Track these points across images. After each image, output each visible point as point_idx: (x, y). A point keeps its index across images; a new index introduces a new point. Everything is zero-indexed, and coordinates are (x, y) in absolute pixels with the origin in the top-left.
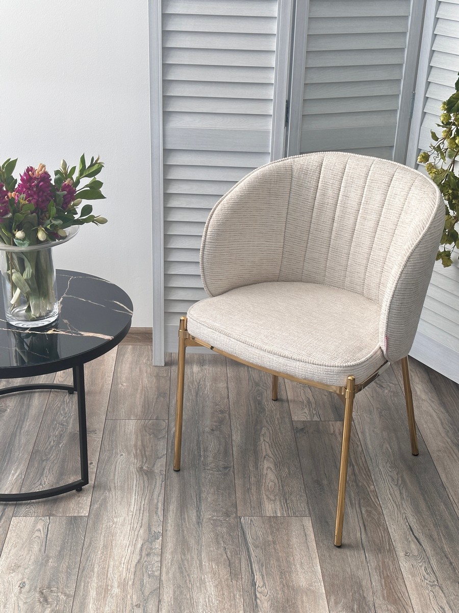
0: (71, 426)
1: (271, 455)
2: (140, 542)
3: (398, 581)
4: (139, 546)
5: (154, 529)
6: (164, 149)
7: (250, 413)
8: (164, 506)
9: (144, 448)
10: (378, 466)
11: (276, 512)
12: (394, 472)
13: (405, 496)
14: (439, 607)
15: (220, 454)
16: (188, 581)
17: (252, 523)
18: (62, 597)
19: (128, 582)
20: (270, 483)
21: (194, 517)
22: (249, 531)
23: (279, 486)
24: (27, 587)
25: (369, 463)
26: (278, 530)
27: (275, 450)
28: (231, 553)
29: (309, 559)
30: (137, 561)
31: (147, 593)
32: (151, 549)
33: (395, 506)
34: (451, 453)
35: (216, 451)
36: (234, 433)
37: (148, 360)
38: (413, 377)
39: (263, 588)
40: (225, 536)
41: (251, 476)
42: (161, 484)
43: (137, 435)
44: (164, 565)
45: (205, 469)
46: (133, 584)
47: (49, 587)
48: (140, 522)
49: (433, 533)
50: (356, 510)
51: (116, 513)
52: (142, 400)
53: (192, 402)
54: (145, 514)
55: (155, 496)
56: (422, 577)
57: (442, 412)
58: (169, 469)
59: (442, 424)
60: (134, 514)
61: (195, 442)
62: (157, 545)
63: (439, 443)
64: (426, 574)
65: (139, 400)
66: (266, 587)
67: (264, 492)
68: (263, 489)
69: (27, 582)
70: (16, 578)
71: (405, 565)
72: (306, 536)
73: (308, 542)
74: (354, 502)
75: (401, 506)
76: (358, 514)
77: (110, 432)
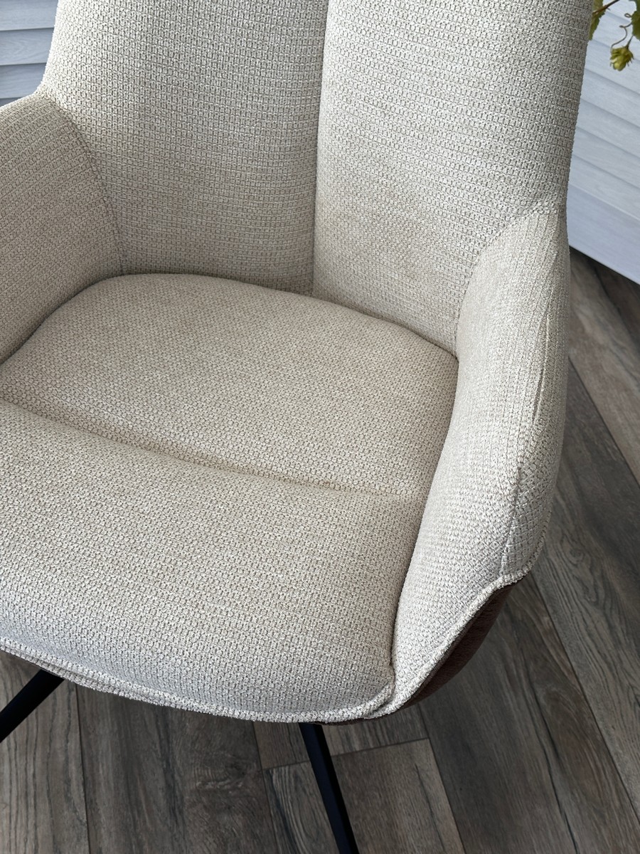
8: (84, 769)
12: (584, 564)
13: (620, 635)
17: (299, 786)
21: (161, 794)
22: (297, 813)
33: (605, 667)
50: (525, 696)
54: (40, 808)
60: (14, 811)
72: (428, 802)
73: (437, 823)
74: (515, 673)
75: (618, 667)
76: (532, 709)
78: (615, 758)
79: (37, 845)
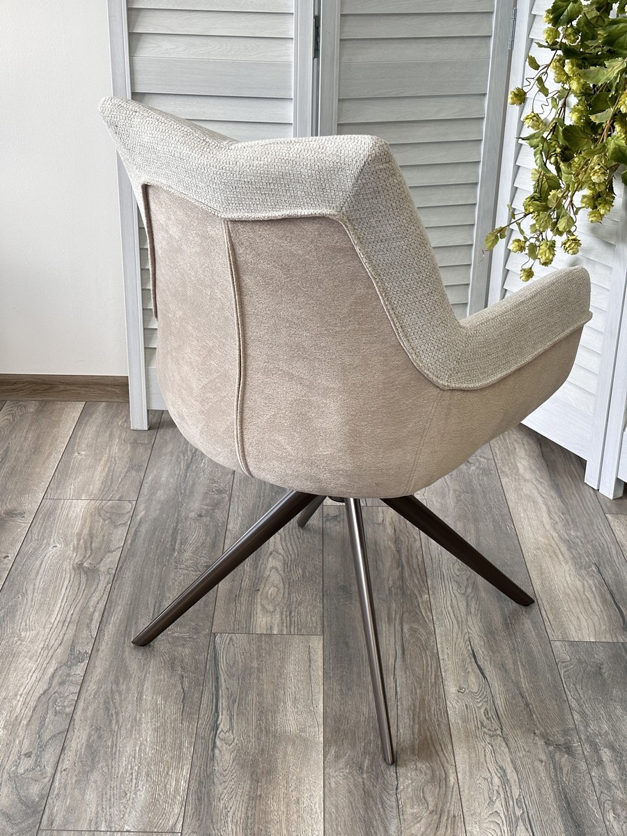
1: (281, 551)
2: (53, 666)
3: (439, 727)
4: (51, 670)
5: (79, 648)
6: (132, 93)
7: (262, 494)
8: (102, 617)
9: (91, 537)
10: (440, 567)
11: (271, 628)
13: (473, 610)
14: (498, 768)
15: (204, 547)
16: (114, 721)
17: (231, 643)
19: (21, 721)
20: (272, 589)
22: (225, 654)
23: (284, 593)
25: (427, 561)
26: (269, 653)
27: (289, 544)
28: (190, 683)
29: (308, 693)
30: (41, 692)
31: (46, 736)
32: (69, 675)
33: (455, 622)
34: (555, 552)
35: (199, 544)
36: (231, 520)
37: (125, 421)
38: (517, 450)
39: (227, 734)
40: (186, 660)
41: (244, 579)
42: (106, 587)
43: (85, 521)
44: (82, 698)
45: (176, 569)
46: (28, 725)
48: (61, 638)
49: (506, 662)
50: (395, 627)
51: (26, 625)
52: (104, 474)
53: (178, 478)
54: (70, 627)
55: (92, 603)
56: (479, 723)
57: (552, 496)
58: (121, 567)
59: (549, 512)
60: (54, 627)
61: (171, 531)
62: (79, 670)
63: (540, 539)
64: (485, 719)
65: (99, 475)
66: (232, 732)
67: (259, 600)
68: (259, 597)
71: (454, 705)
72: (310, 662)
73: (311, 671)
74: (393, 616)
75: (464, 623)
76: (397, 633)
77: (46, 515)
78: (441, 662)
79: (62, 642)
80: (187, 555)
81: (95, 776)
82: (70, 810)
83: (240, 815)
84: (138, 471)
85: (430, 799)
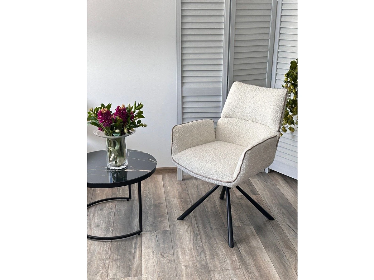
0: (153, 202)
3: (289, 243)
4: (192, 238)
5: (195, 232)
6: (182, 96)
8: (197, 225)
9: (183, 207)
10: (272, 208)
11: (239, 225)
13: (285, 217)
16: (213, 247)
18: (169, 255)
20: (234, 216)
21: (209, 228)
23: (238, 217)
24: (155, 253)
25: (269, 208)
30: (193, 242)
32: (197, 239)
35: (211, 207)
36: (216, 201)
37: (175, 179)
38: (278, 179)
39: (241, 248)
40: (223, 233)
42: (194, 219)
43: (179, 204)
44: (203, 243)
46: (194, 249)
47: (163, 252)
48: (190, 231)
51: (179, 229)
52: (177, 192)
53: (196, 192)
54: (191, 228)
55: (193, 222)
60: (187, 229)
62: (199, 237)
67: (233, 219)
69: (155, 252)
70: (150, 251)
75: (284, 220)
77: (169, 203)
80: (209, 210)
81: (216, 259)
82: (213, 266)
83: (253, 264)
84: (185, 191)
85: (294, 257)
